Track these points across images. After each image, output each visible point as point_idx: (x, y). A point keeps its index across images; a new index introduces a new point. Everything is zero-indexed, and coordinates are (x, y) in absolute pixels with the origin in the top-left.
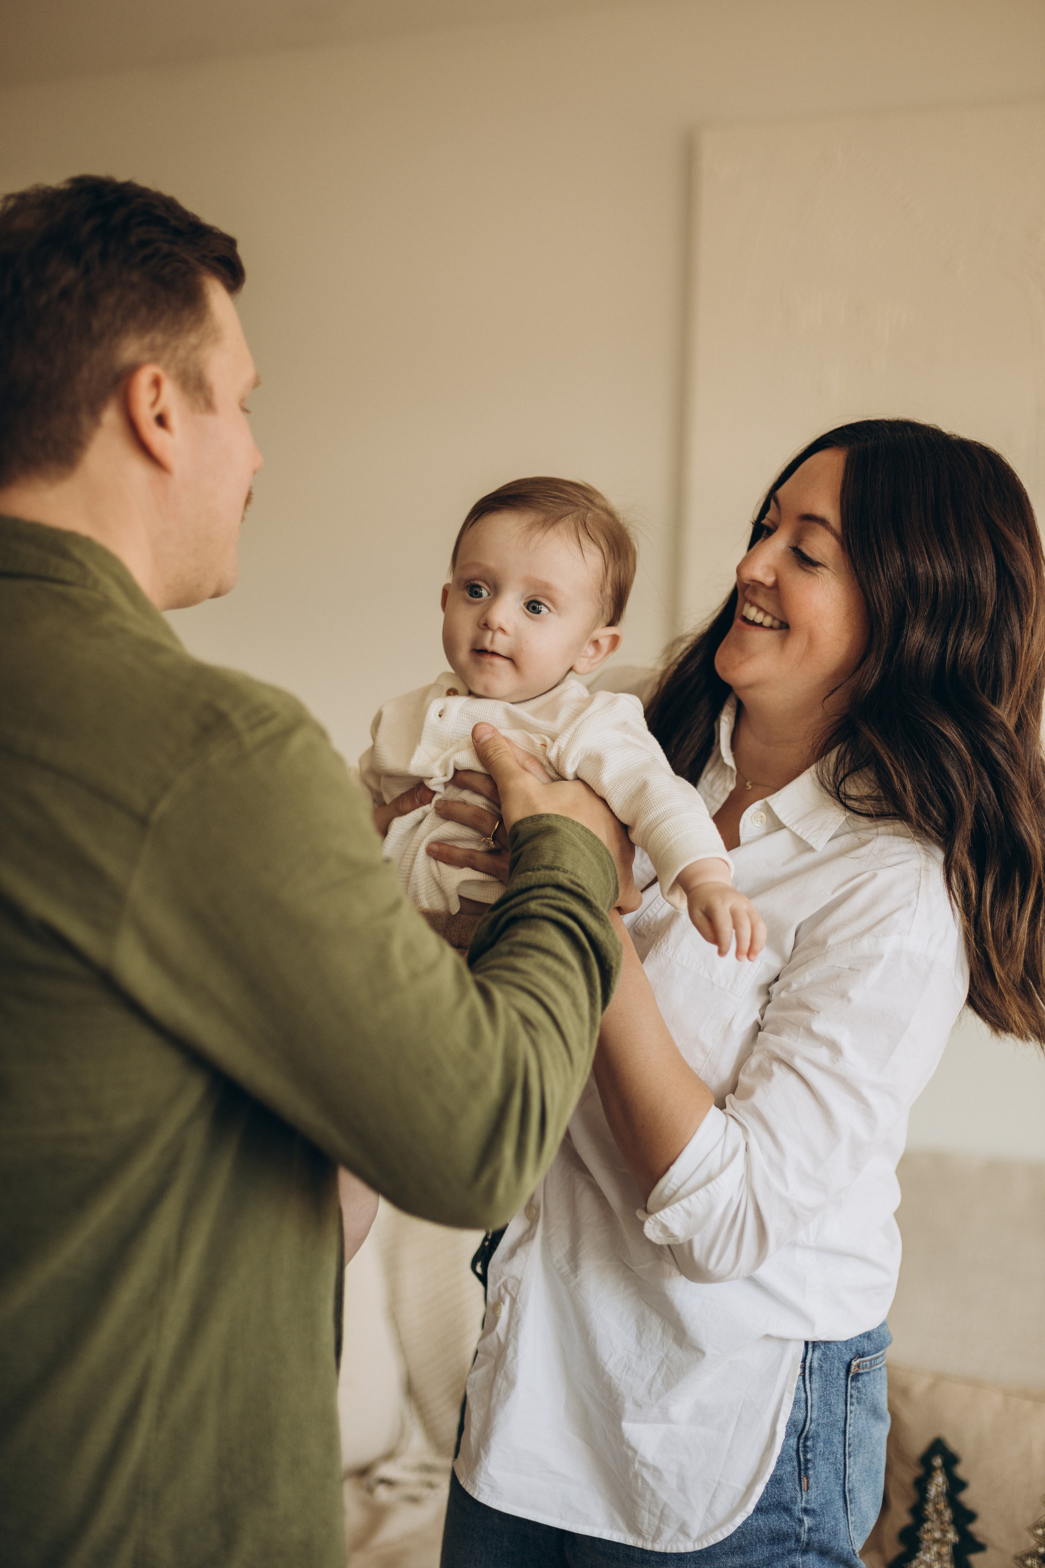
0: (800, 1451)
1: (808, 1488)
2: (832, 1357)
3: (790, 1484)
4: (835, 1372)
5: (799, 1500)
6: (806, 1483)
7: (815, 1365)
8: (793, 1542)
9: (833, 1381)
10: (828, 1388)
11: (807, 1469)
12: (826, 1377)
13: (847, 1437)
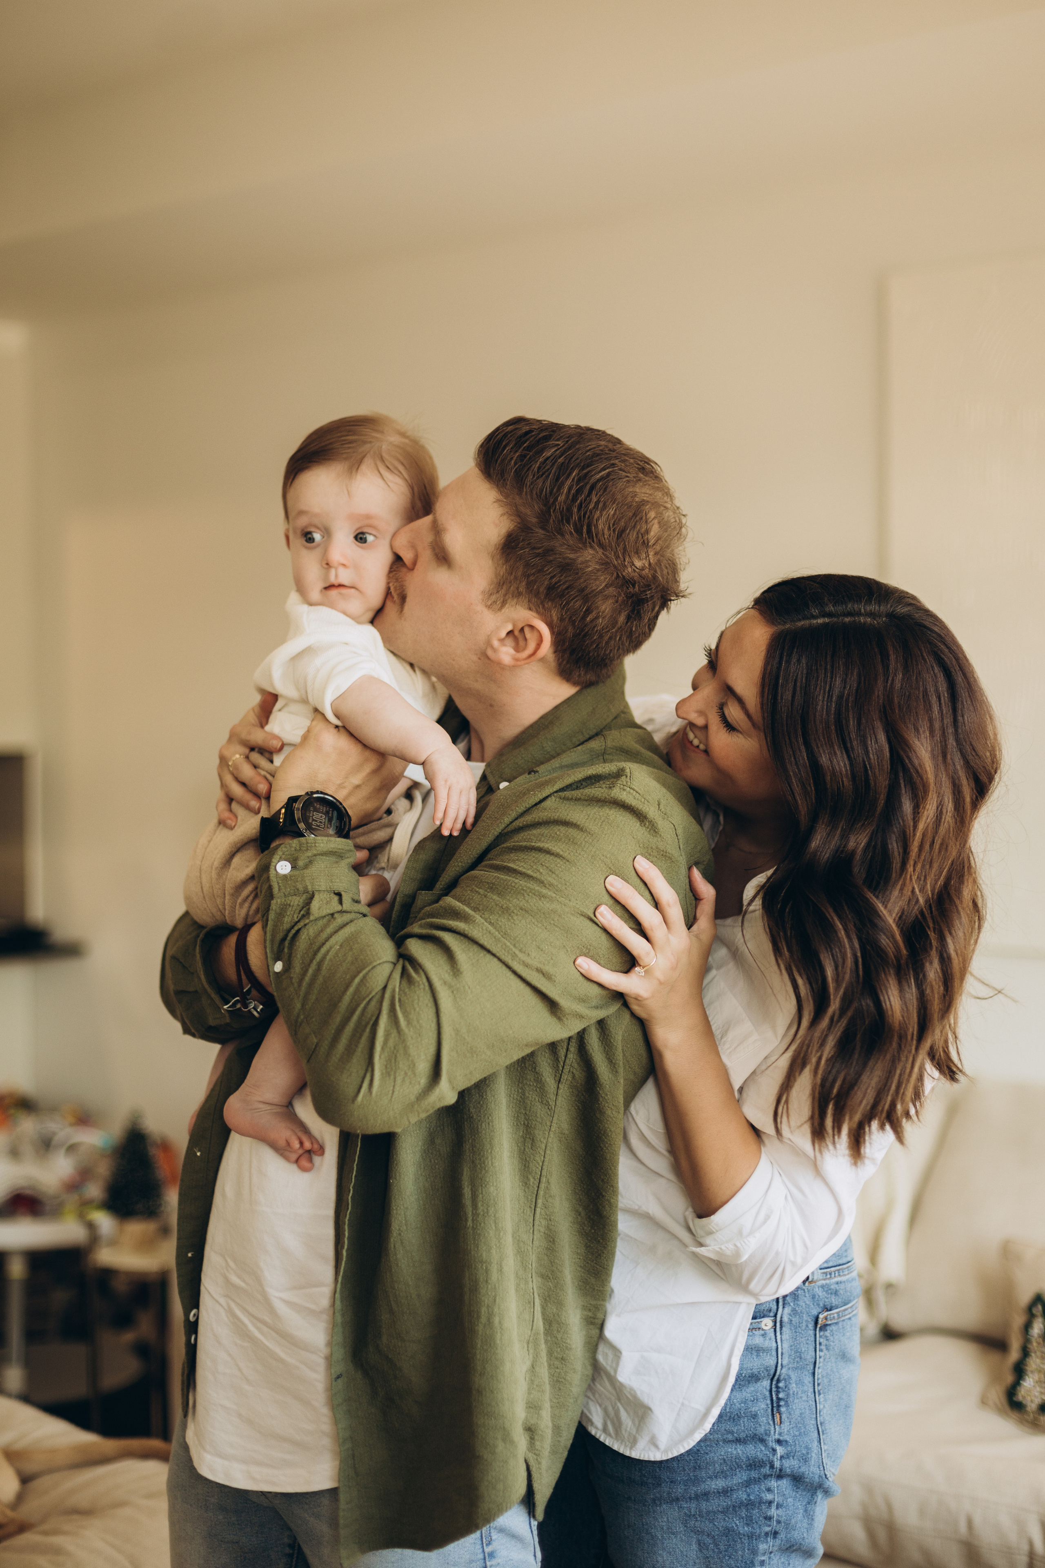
0: (773, 1392)
1: (781, 1423)
3: (764, 1419)
4: (804, 1324)
5: (772, 1432)
6: (779, 1419)
8: (768, 1468)
9: (803, 1332)
10: (798, 1339)
11: (779, 1406)
13: (816, 1378)
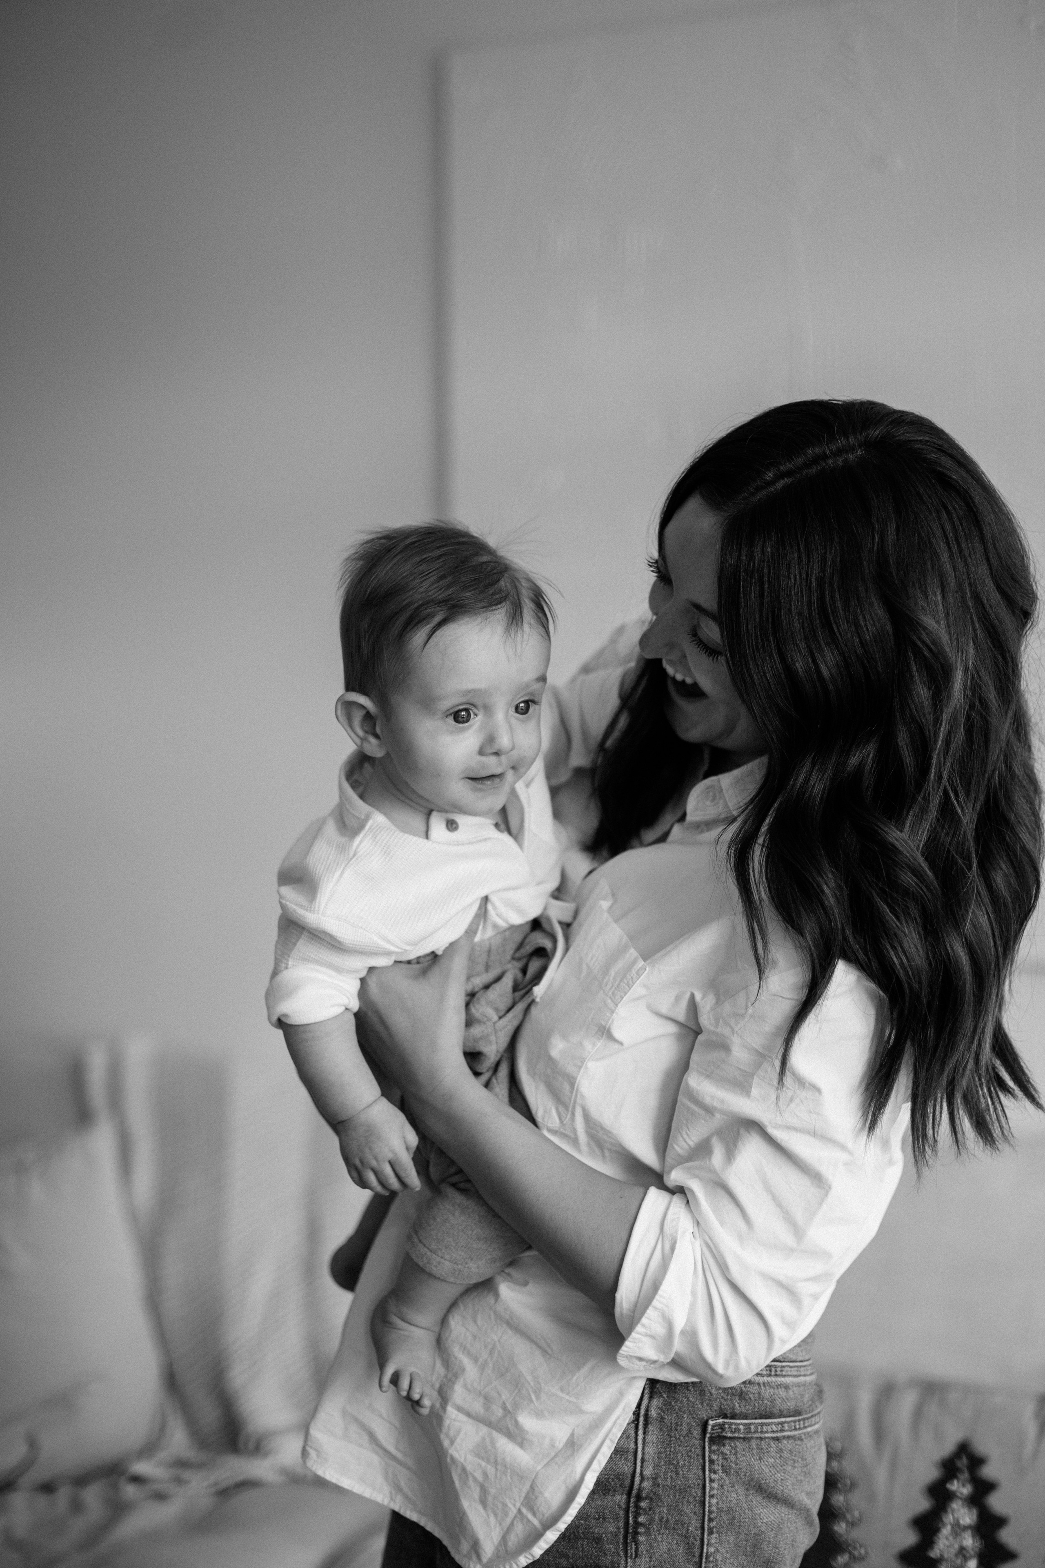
0: (630, 1512)
1: (636, 1556)
2: (680, 1409)
3: (611, 1546)
6: (633, 1551)
7: (653, 1413)
9: (682, 1438)
10: (673, 1446)
11: (636, 1533)
12: (669, 1432)
13: (707, 1509)
